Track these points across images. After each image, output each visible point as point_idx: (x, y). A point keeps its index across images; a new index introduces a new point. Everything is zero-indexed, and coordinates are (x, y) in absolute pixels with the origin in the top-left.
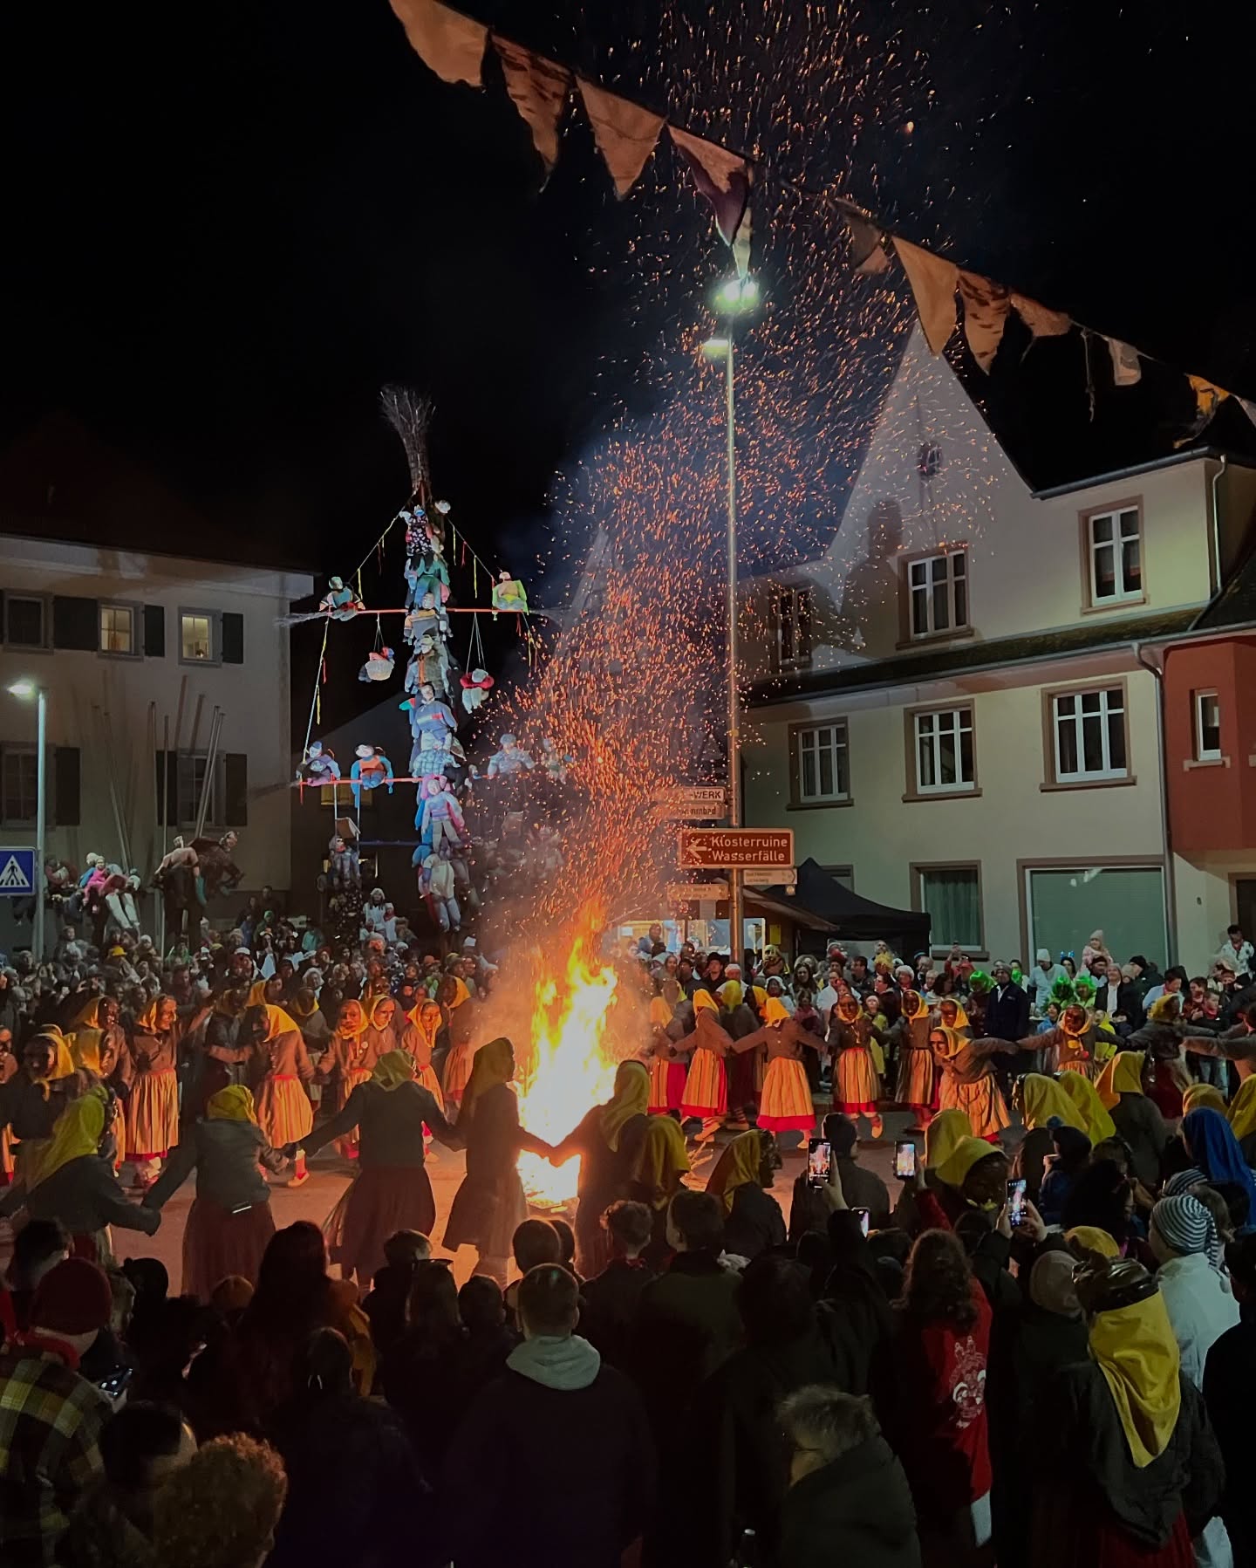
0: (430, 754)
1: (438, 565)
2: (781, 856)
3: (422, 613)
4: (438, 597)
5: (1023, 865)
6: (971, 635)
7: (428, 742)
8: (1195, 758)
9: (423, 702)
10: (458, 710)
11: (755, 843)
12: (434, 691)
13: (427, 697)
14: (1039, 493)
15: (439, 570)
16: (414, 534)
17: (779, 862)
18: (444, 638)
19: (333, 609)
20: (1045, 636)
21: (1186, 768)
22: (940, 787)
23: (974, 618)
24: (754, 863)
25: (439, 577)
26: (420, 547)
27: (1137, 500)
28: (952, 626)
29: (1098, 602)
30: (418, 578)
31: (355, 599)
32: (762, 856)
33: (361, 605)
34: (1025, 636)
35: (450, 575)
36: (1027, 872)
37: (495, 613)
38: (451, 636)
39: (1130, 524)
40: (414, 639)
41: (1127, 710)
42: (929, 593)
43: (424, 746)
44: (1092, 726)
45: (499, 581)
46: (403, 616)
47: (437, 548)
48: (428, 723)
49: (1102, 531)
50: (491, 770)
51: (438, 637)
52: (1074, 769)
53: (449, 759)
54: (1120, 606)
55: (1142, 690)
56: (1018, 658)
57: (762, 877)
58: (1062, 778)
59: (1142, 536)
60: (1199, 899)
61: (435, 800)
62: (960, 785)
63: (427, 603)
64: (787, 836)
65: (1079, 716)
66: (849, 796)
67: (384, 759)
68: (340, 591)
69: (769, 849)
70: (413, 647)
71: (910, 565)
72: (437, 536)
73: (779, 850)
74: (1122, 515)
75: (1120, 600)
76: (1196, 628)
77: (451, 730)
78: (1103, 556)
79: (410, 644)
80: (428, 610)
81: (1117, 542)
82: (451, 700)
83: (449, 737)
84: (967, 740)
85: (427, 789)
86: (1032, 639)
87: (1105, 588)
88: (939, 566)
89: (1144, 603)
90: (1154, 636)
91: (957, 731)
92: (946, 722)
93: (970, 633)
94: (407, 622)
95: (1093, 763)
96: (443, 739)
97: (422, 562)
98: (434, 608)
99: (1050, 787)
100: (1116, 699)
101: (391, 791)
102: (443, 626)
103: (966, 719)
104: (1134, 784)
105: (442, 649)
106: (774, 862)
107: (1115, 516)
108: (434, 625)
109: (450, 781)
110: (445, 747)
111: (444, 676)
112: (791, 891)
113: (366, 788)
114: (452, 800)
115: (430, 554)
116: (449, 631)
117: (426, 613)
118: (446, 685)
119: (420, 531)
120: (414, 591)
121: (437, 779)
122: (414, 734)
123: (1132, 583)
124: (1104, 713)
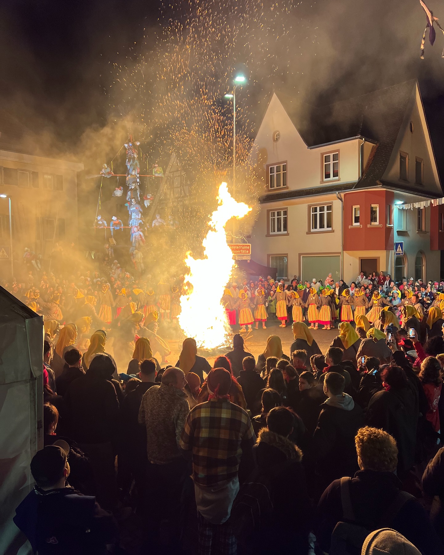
0: (135, 219)
1: (137, 162)
2: (247, 252)
3: (131, 176)
4: (136, 172)
5: (300, 255)
6: (288, 189)
7: (134, 216)
8: (352, 225)
9: (132, 203)
11: (240, 248)
12: (136, 200)
13: (134, 202)
14: (310, 147)
15: (137, 163)
16: (129, 151)
17: (247, 253)
18: (138, 184)
19: (104, 174)
20: (310, 190)
21: (349, 228)
22: (276, 233)
23: (289, 184)
24: (240, 253)
25: (137, 165)
26: (131, 155)
27: (338, 150)
28: (282, 186)
29: (325, 180)
30: (130, 165)
31: (111, 171)
32: (242, 251)
33: (113, 173)
34: (303, 189)
35: (140, 164)
36: (301, 257)
37: (153, 177)
38: (141, 183)
39: (336, 157)
40: (129, 184)
41: (332, 211)
42: (275, 176)
43: (133, 217)
44: (322, 216)
45: (155, 167)
47: (136, 156)
48: (134, 210)
49: (327, 159)
50: (153, 225)
51: (137, 184)
52: (316, 228)
53: (140, 221)
54: (332, 181)
55: (338, 206)
56: (303, 196)
57: (241, 258)
58: (312, 230)
59: (339, 161)
60: (350, 264)
61: (137, 233)
64: (249, 246)
65: (318, 213)
67: (120, 221)
68: (106, 168)
69: (244, 249)
71: (270, 167)
72: (136, 152)
73: (247, 250)
74: (333, 155)
75: (331, 179)
76: (354, 188)
78: (327, 167)
80: (133, 175)
81: (332, 162)
83: (140, 214)
84: (285, 220)
85: (134, 230)
86: (306, 190)
87: (328, 176)
88: (278, 170)
89: (339, 180)
90: (342, 190)
91: (282, 217)
92: (279, 214)
95: (322, 226)
96: (138, 215)
97: (132, 161)
98: (135, 175)
99: (309, 233)
100: (329, 208)
101: (122, 230)
102: (138, 180)
103: (285, 213)
104: (334, 232)
106: (245, 253)
107: (331, 155)
108: (135, 180)
109: (140, 228)
110: (139, 218)
111: (138, 196)
112: (249, 261)
114: (141, 233)
115: (134, 158)
116: (140, 182)
117: (133, 176)
118: (139, 199)
119: (131, 150)
120: (129, 169)
121: (137, 227)
122: (130, 213)
123: (336, 174)
124: (325, 212)
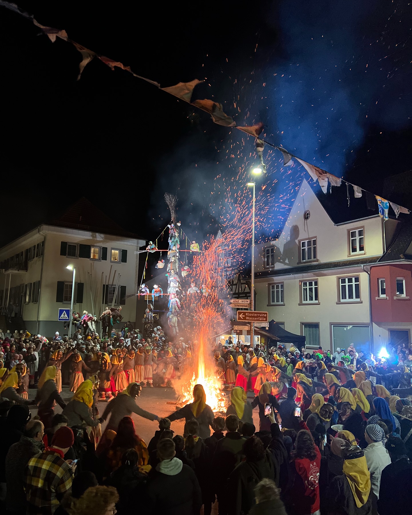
0: (173, 288)
1: (177, 239)
2: (265, 319)
3: (172, 251)
4: (176, 247)
5: (331, 324)
6: (318, 261)
7: (172, 284)
8: (379, 297)
9: (171, 274)
10: (180, 276)
11: (258, 315)
12: (174, 271)
13: (173, 273)
14: (336, 224)
15: (177, 240)
16: (171, 231)
17: (264, 321)
18: (178, 258)
19: (150, 250)
20: (338, 262)
21: (376, 299)
22: (308, 302)
23: (318, 257)
24: (259, 321)
25: (177, 242)
26: (173, 234)
27: (363, 227)
28: (312, 259)
29: (352, 254)
30: (172, 242)
31: (155, 247)
32: (260, 319)
33: (157, 249)
34: (332, 262)
35: (180, 242)
36: (332, 326)
37: (191, 252)
38: (179, 257)
39: (361, 233)
40: (170, 258)
41: (360, 283)
42: (306, 250)
43: (171, 285)
44: (350, 287)
45: (193, 243)
46: (168, 252)
47: (177, 234)
48: (172, 280)
49: (353, 234)
50: (188, 293)
51: (176, 258)
52: (346, 298)
53: (177, 289)
54: (358, 255)
55: (364, 277)
56: (330, 268)
57: (259, 325)
58: (342, 301)
59: (364, 236)
60: (380, 336)
61: (173, 300)
62: (314, 301)
63: (174, 249)
64: (266, 314)
65: (347, 284)
66: (284, 303)
67: (161, 289)
68: (152, 245)
69: (261, 317)
70: (169, 260)
71: (301, 242)
72: (177, 231)
73: (264, 317)
74: (359, 231)
75: (358, 253)
76: (378, 262)
77: (178, 281)
78: (354, 241)
79: (169, 259)
80: (174, 250)
81: (357, 238)
82: (179, 274)
83: (177, 283)
84: (316, 289)
85: (171, 297)
86: (334, 263)
87: (354, 250)
88: (309, 243)
89: (365, 254)
90: (367, 263)
91: (313, 287)
92: (311, 284)
93: (317, 261)
94: (168, 253)
95: (351, 297)
96: (176, 284)
97: (173, 238)
98: (175, 250)
99: (339, 303)
100: (357, 280)
101: (162, 297)
102: (178, 255)
103: (316, 284)
104: (362, 303)
105: (177, 261)
106: (263, 321)
107: (357, 231)
108: (175, 254)
109: (177, 295)
110: (177, 286)
111: (177, 267)
112: (267, 328)
113: (156, 296)
114: (178, 300)
115: (175, 236)
116: (179, 256)
117: (173, 251)
118: (178, 270)
119: (173, 230)
120: (171, 245)
121: (174, 294)
122: (169, 282)
123: (361, 249)
124: (354, 283)
